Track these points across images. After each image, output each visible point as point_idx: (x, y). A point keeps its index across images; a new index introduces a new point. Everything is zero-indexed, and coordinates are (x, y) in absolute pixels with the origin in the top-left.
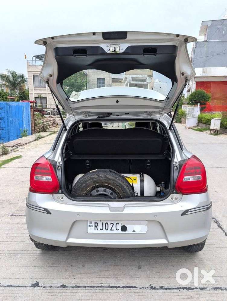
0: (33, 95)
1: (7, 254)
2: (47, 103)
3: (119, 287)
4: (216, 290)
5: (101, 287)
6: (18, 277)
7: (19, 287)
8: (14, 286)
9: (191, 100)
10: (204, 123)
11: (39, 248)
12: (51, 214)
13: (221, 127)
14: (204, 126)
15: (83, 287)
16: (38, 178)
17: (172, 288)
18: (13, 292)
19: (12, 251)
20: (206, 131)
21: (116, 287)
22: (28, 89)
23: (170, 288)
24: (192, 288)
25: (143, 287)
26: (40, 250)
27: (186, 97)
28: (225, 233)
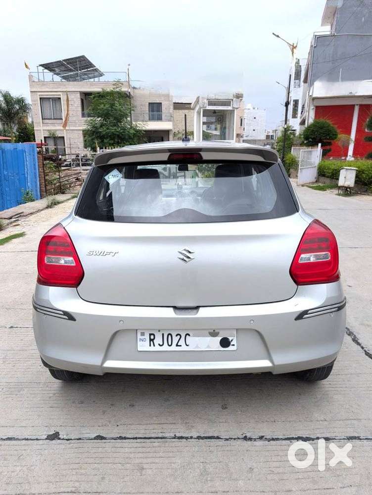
0: (41, 133)
1: (5, 389)
2: (65, 146)
3: (191, 438)
4: (351, 440)
5: (161, 438)
6: (23, 424)
7: (27, 439)
8: (18, 439)
9: (306, 138)
10: (328, 177)
11: (58, 379)
12: (75, 320)
13: (356, 182)
14: (328, 181)
15: (132, 438)
16: (51, 260)
17: (278, 439)
18: (17, 448)
19: (14, 384)
20: (332, 191)
21: (187, 438)
22: (33, 122)
23: (276, 439)
24: (311, 438)
25: (231, 437)
26: (60, 381)
27: (297, 133)
28: (365, 351)
